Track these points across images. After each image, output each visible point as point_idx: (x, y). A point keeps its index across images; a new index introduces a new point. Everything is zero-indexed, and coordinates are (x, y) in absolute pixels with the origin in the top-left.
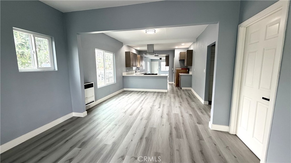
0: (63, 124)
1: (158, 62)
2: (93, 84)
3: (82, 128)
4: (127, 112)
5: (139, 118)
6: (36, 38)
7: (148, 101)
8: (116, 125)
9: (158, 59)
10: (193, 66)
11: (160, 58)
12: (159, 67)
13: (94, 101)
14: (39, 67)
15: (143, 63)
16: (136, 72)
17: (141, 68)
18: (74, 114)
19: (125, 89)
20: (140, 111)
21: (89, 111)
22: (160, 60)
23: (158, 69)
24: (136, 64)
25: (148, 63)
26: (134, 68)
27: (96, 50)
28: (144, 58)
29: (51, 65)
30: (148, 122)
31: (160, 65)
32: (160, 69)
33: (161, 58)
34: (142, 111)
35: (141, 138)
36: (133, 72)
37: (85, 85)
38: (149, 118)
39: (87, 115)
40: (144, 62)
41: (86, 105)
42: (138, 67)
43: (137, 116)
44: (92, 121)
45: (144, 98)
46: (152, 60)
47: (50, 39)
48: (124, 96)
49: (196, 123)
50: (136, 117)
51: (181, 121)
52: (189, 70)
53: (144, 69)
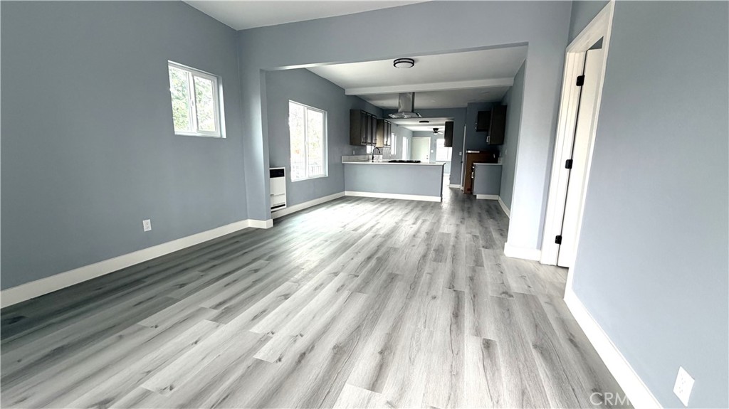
0: (234, 235)
1: (430, 138)
2: (283, 170)
3: (268, 241)
4: (348, 227)
5: (370, 234)
6: (195, 78)
7: (393, 212)
8: (326, 241)
9: (430, 132)
10: (505, 146)
11: (434, 129)
12: (432, 151)
13: (284, 205)
14: (200, 129)
15: (392, 139)
16: (373, 157)
17: (385, 150)
18: (251, 223)
19: (347, 193)
20: (372, 227)
21: (277, 221)
22: (435, 134)
23: (429, 157)
24: (374, 138)
25: (405, 141)
26: (369, 149)
27: (290, 103)
28: (396, 127)
29: (216, 128)
30: (385, 241)
31: (434, 146)
32: (433, 155)
33: (437, 129)
34: (378, 227)
35: (369, 258)
36: (367, 156)
37: (271, 170)
38: (389, 235)
39: (272, 225)
40: (393, 136)
41: (272, 208)
42: (377, 146)
43: (367, 233)
44: (282, 234)
45: (386, 209)
46: (415, 134)
47: (216, 80)
48: (343, 205)
49: (481, 246)
50: (365, 234)
51: (452, 244)
52: (498, 156)
53: (392, 153)
